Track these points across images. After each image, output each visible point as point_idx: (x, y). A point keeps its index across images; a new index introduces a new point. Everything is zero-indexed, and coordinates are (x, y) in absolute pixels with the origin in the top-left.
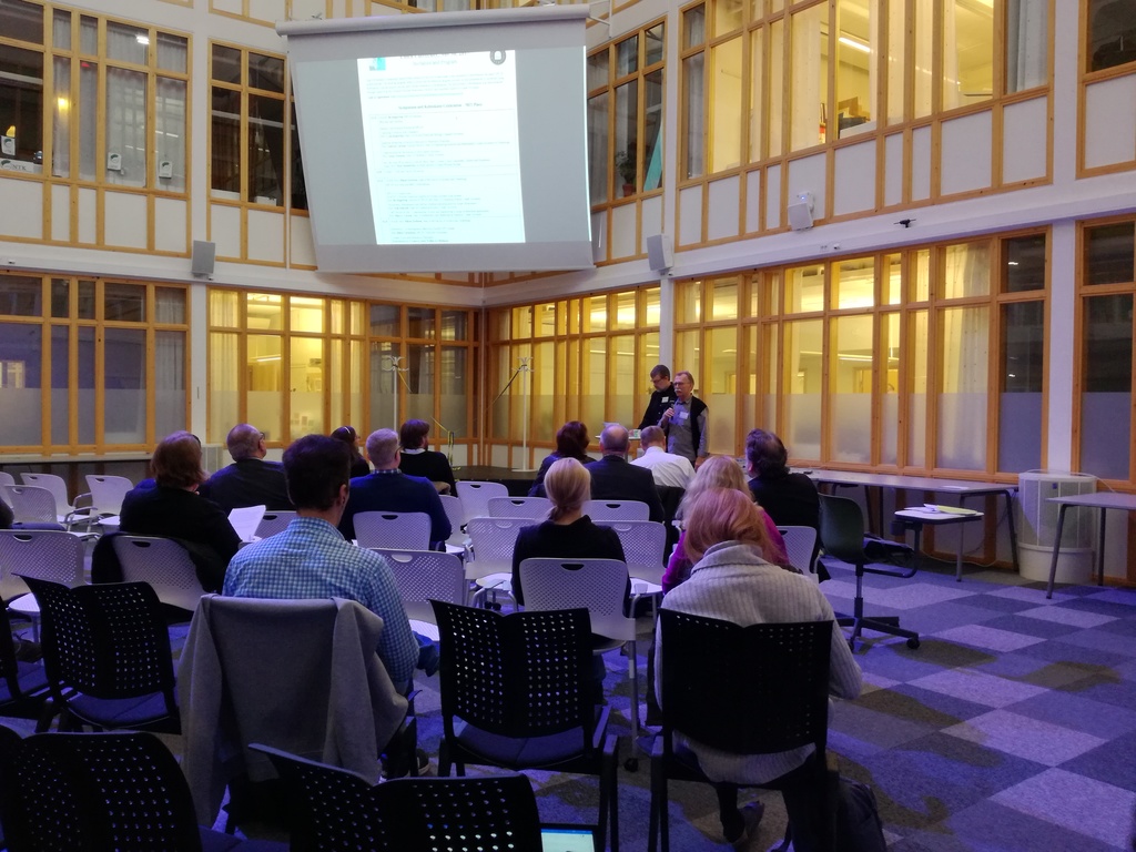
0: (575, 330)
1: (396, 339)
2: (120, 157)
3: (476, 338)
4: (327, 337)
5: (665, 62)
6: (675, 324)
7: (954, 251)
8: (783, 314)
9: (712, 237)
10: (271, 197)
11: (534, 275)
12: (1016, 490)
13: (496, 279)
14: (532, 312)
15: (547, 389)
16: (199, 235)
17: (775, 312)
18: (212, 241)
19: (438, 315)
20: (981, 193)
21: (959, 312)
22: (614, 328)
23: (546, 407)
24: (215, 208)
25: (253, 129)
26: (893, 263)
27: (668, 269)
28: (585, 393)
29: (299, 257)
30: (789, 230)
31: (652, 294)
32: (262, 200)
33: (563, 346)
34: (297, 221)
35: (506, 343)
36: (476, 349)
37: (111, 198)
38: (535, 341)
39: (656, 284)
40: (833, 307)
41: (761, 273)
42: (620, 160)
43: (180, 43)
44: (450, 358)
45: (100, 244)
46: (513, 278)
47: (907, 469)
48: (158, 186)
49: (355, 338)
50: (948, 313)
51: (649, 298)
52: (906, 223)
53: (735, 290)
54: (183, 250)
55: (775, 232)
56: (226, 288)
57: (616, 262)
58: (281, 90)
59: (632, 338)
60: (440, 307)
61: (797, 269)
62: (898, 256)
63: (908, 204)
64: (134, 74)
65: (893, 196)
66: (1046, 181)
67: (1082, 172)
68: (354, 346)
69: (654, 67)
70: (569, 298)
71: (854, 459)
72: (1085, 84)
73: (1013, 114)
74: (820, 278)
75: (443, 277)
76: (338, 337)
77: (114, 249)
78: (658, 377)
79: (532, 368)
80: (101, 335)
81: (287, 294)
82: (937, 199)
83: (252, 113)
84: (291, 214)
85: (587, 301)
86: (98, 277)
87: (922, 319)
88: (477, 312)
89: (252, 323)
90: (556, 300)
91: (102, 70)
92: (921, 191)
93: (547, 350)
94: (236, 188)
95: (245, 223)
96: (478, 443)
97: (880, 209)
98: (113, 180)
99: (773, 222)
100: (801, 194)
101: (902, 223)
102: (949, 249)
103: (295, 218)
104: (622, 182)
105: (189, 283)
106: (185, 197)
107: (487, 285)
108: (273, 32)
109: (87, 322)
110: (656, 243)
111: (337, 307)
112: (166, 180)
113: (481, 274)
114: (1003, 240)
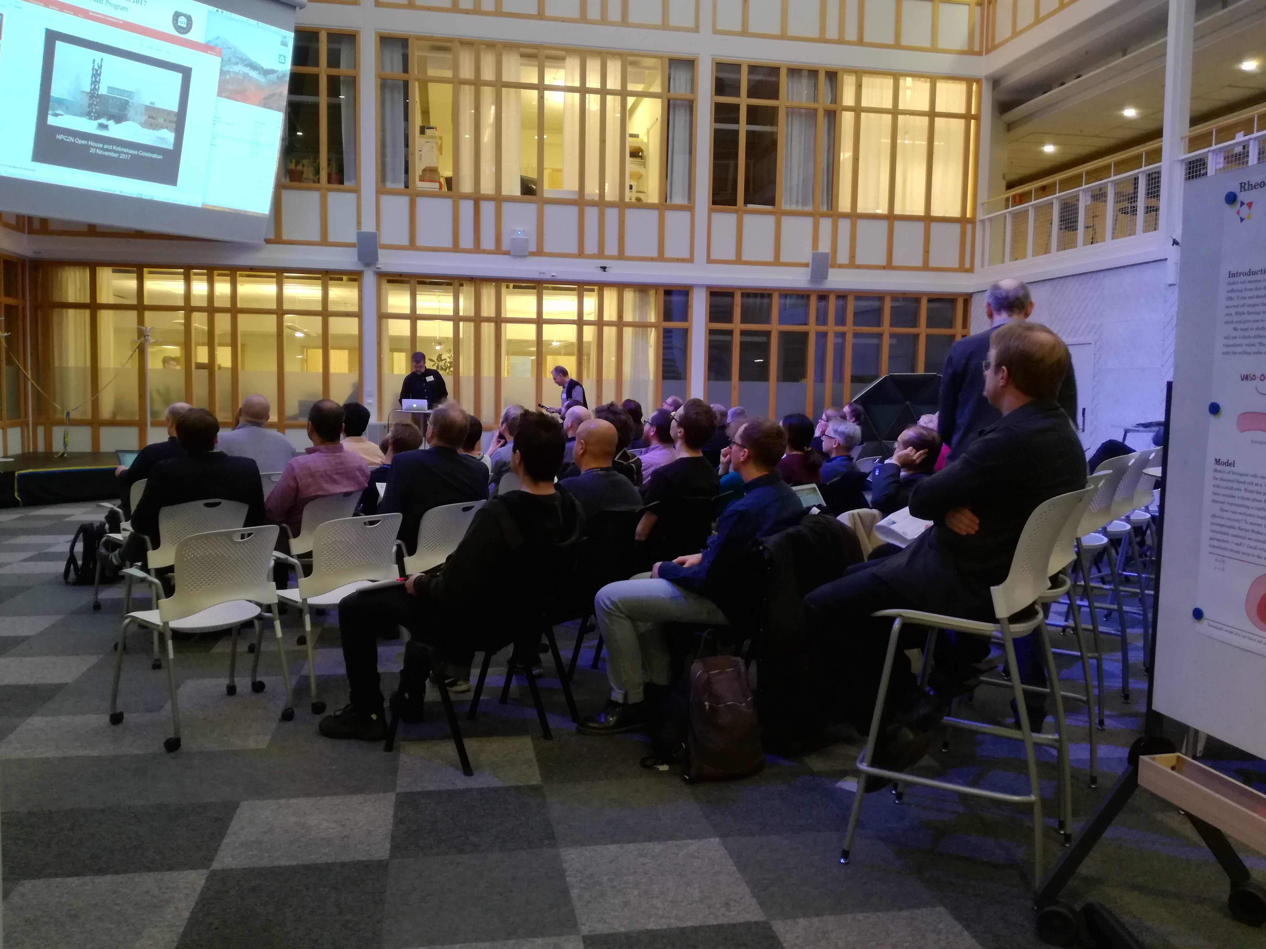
0: (224, 303)
5: (357, 73)
6: (379, 311)
8: (500, 316)
9: (422, 242)
17: (491, 313)
21: (633, 329)
22: (287, 306)
26: (590, 292)
27: (377, 263)
30: (504, 254)
33: (201, 315)
39: (353, 273)
50: (626, 330)
55: (489, 253)
57: (290, 243)
63: (601, 254)
65: (591, 247)
66: (691, 260)
67: (709, 261)
69: (343, 72)
70: (211, 268)
72: (711, 211)
73: (670, 216)
82: (621, 256)
85: (244, 275)
87: (610, 329)
90: (187, 267)
92: (612, 248)
96: (27, 424)
97: (581, 254)
100: (517, 228)
101: (601, 267)
102: (626, 290)
110: (370, 238)
114: (664, 290)
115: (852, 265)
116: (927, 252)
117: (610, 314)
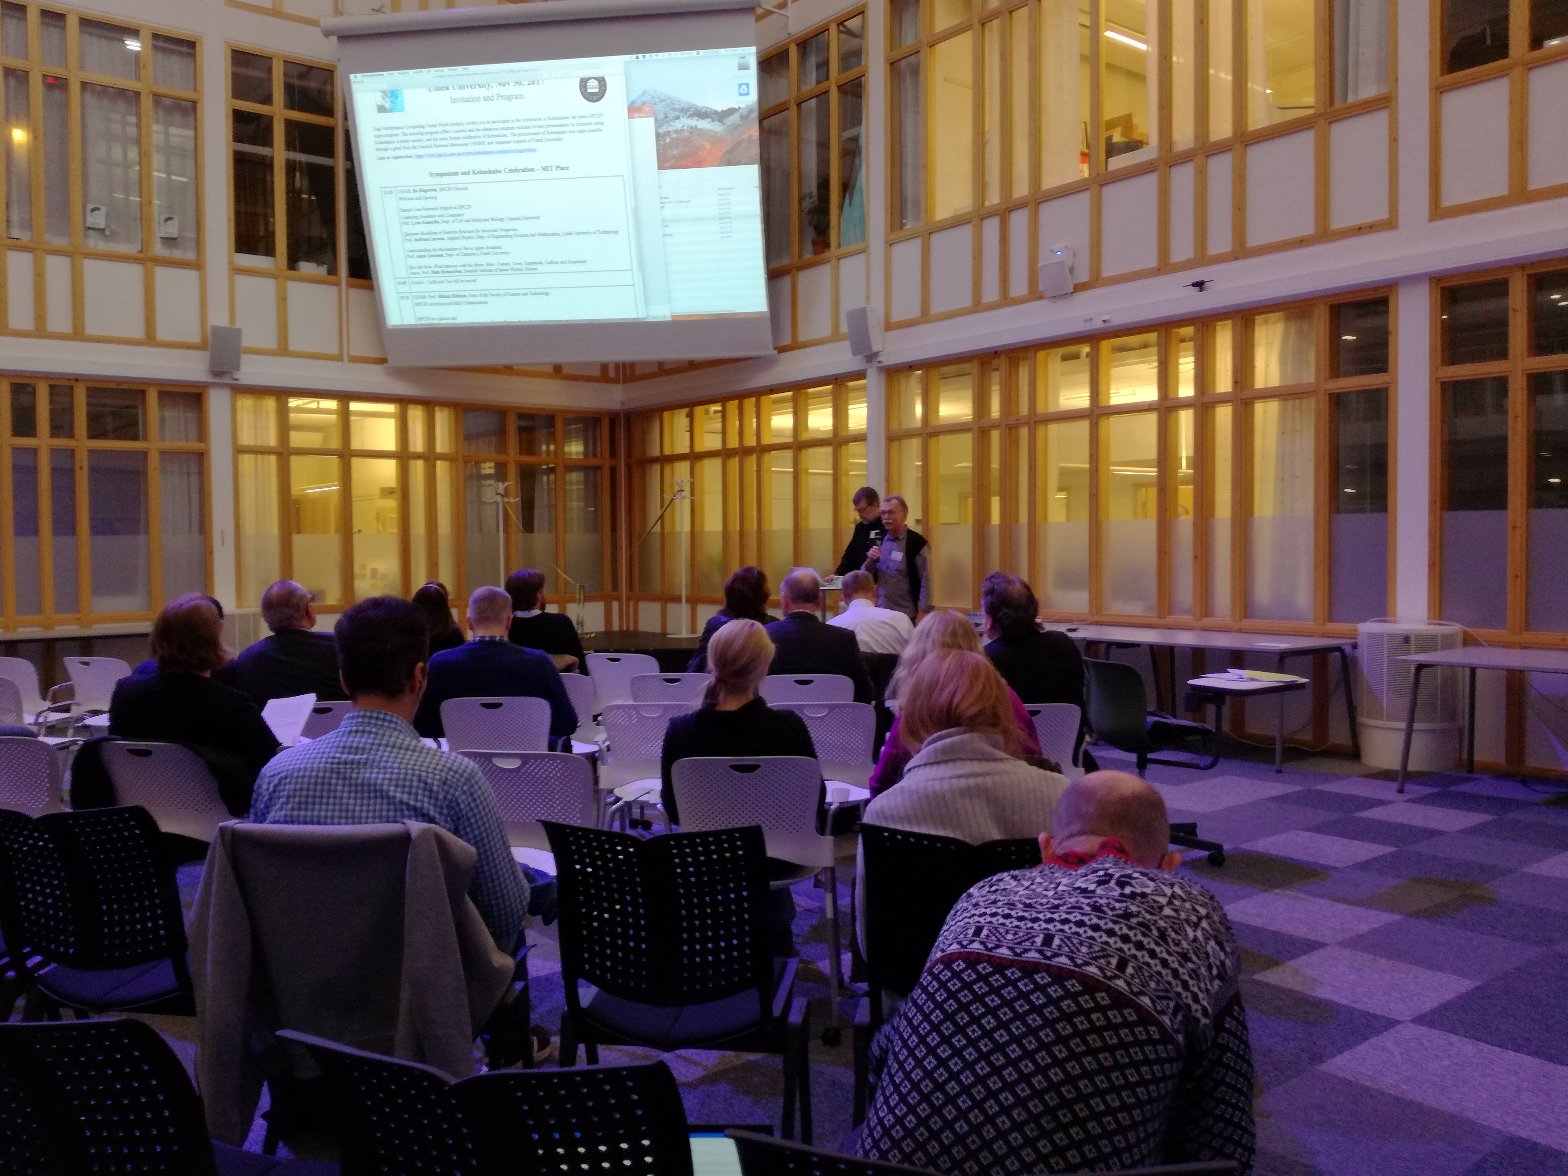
0: (751, 441)
1: (502, 458)
2: (104, 210)
3: (613, 453)
4: (403, 456)
5: (866, 66)
6: (888, 429)
7: (1266, 322)
8: (1035, 414)
9: (936, 308)
10: (320, 263)
11: (693, 365)
12: (1355, 647)
13: (638, 371)
14: (691, 416)
15: (713, 523)
16: (219, 318)
17: (1024, 410)
18: (238, 325)
19: (559, 423)
20: (1301, 242)
21: (1274, 406)
22: (804, 436)
23: (713, 547)
24: (242, 281)
25: (291, 167)
26: (1183, 341)
27: (876, 354)
28: (766, 526)
29: (361, 345)
30: (1041, 297)
31: (855, 389)
32: (307, 268)
33: (734, 463)
34: (356, 296)
35: (656, 460)
36: (613, 470)
37: (92, 269)
38: (695, 457)
39: (860, 375)
40: (1103, 403)
41: (1003, 357)
42: (808, 204)
43: (184, 49)
44: (578, 482)
45: (78, 334)
46: (663, 370)
47: (1208, 622)
48: (159, 250)
49: (443, 457)
50: (1259, 407)
51: (851, 395)
52: (1200, 285)
53: (968, 381)
54: (196, 339)
55: (1021, 301)
56: (259, 391)
57: (804, 345)
58: (329, 112)
59: (828, 450)
60: (563, 412)
61: (1053, 351)
62: (1188, 331)
63: (1202, 258)
64: (121, 93)
65: (1182, 248)
66: (1390, 224)
67: (1438, 211)
68: (441, 467)
69: (852, 74)
70: (741, 396)
71: (1135, 609)
72: (1439, 91)
73: (1342, 133)
74: (1084, 363)
75: (565, 371)
76: (418, 456)
77: (98, 340)
78: (863, 504)
79: (692, 493)
80: (82, 460)
81: (344, 397)
82: (1241, 251)
83: (290, 145)
84: (349, 286)
85: (765, 400)
86: (77, 379)
87: (1224, 415)
88: (614, 418)
89: (297, 439)
90: (723, 400)
91: (75, 88)
92: (1220, 241)
93: (711, 469)
94: (270, 251)
95: (282, 299)
96: (619, 599)
97: (1164, 267)
98: (95, 243)
99: (1019, 286)
100: (1056, 248)
101: (1195, 285)
102: (1259, 319)
103: (353, 292)
104: (811, 234)
105: (206, 386)
106: (198, 265)
107: (626, 380)
108: (316, 32)
109: (62, 442)
110: (859, 319)
111: (416, 415)
112: (169, 241)
113: (617, 365)
114: (1331, 306)
117: (1222, 380)
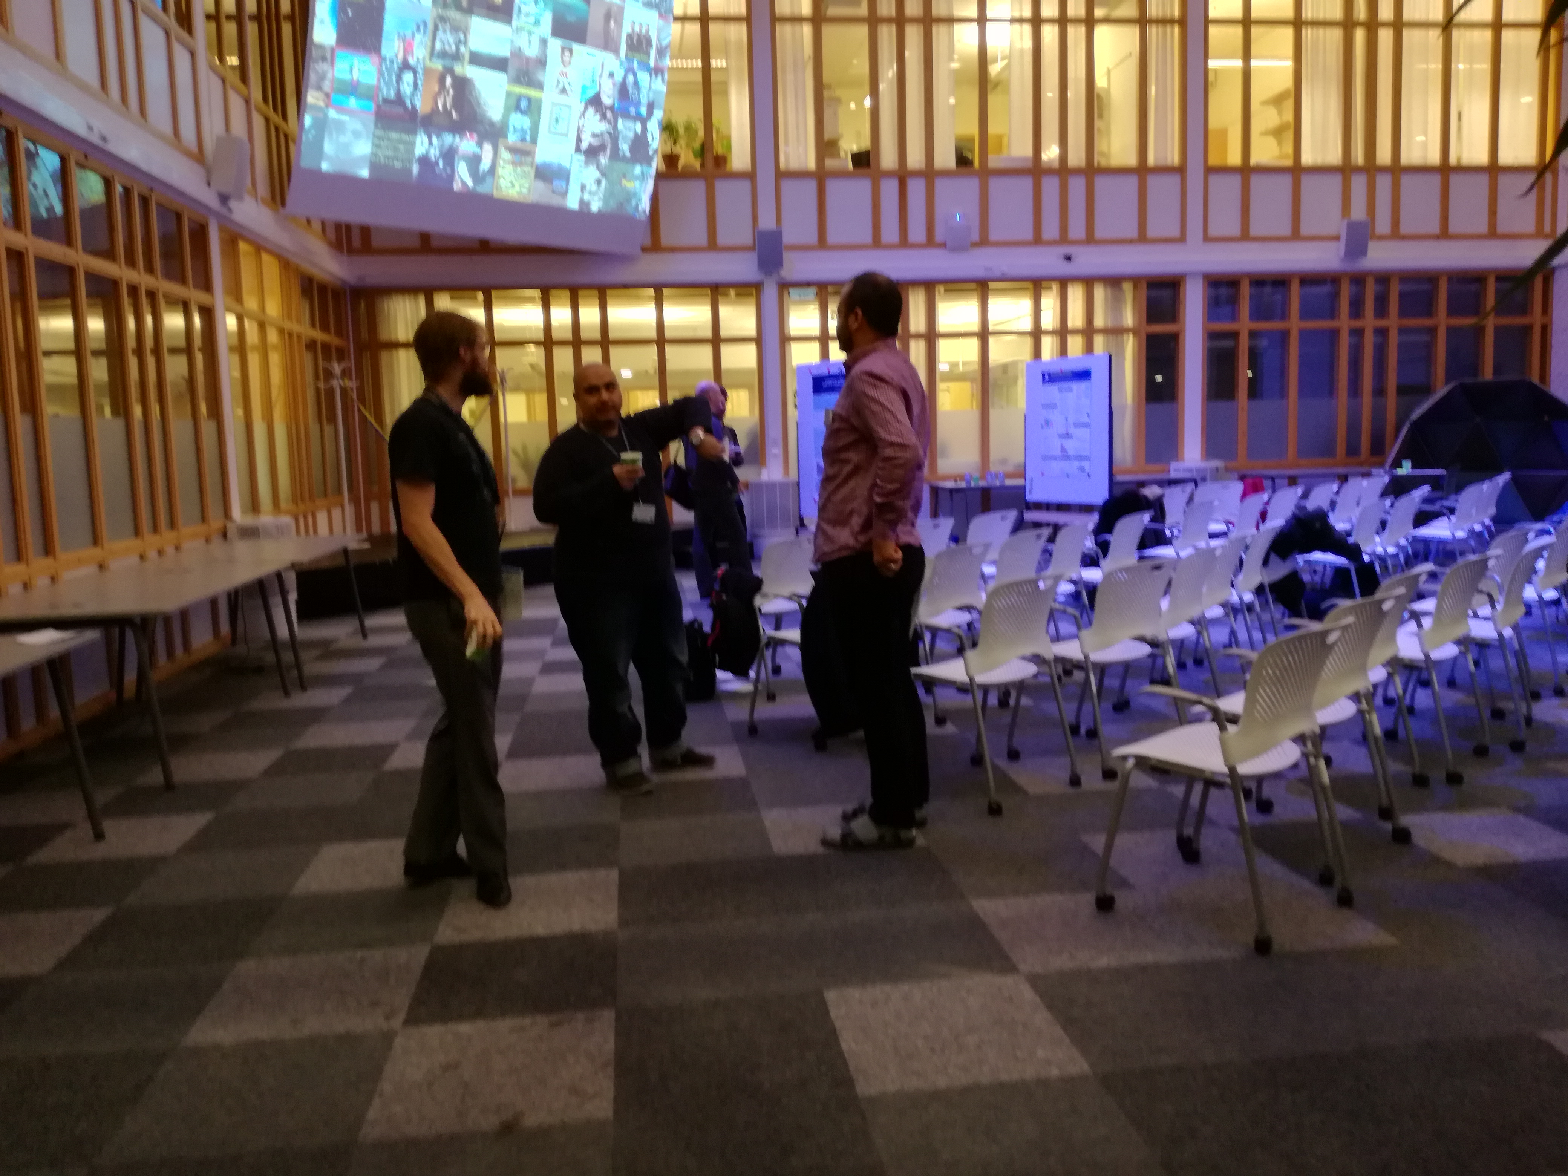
0: (591, 332)
6: (781, 333)
8: (935, 331)
9: (833, 239)
14: (488, 300)
17: (918, 330)
22: (670, 333)
26: (1050, 291)
30: (938, 247)
31: (729, 296)
33: (564, 352)
39: (750, 285)
52: (1068, 258)
54: (196, 147)
55: (919, 246)
57: (673, 250)
63: (1064, 239)
65: (1051, 230)
66: (1182, 240)
67: (1207, 238)
70: (575, 287)
72: (1207, 172)
82: (1090, 239)
85: (614, 294)
87: (1076, 339)
90: (545, 287)
92: (1077, 229)
97: (1037, 240)
99: (917, 233)
102: (1095, 285)
105: (210, 214)
106: (191, 47)
110: (773, 238)
115: (1396, 234)
116: (1493, 213)
117: (1076, 319)
